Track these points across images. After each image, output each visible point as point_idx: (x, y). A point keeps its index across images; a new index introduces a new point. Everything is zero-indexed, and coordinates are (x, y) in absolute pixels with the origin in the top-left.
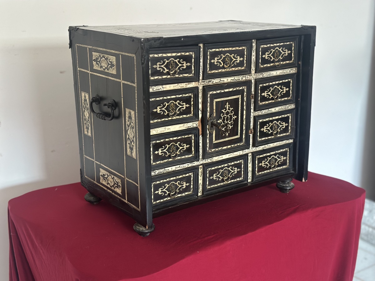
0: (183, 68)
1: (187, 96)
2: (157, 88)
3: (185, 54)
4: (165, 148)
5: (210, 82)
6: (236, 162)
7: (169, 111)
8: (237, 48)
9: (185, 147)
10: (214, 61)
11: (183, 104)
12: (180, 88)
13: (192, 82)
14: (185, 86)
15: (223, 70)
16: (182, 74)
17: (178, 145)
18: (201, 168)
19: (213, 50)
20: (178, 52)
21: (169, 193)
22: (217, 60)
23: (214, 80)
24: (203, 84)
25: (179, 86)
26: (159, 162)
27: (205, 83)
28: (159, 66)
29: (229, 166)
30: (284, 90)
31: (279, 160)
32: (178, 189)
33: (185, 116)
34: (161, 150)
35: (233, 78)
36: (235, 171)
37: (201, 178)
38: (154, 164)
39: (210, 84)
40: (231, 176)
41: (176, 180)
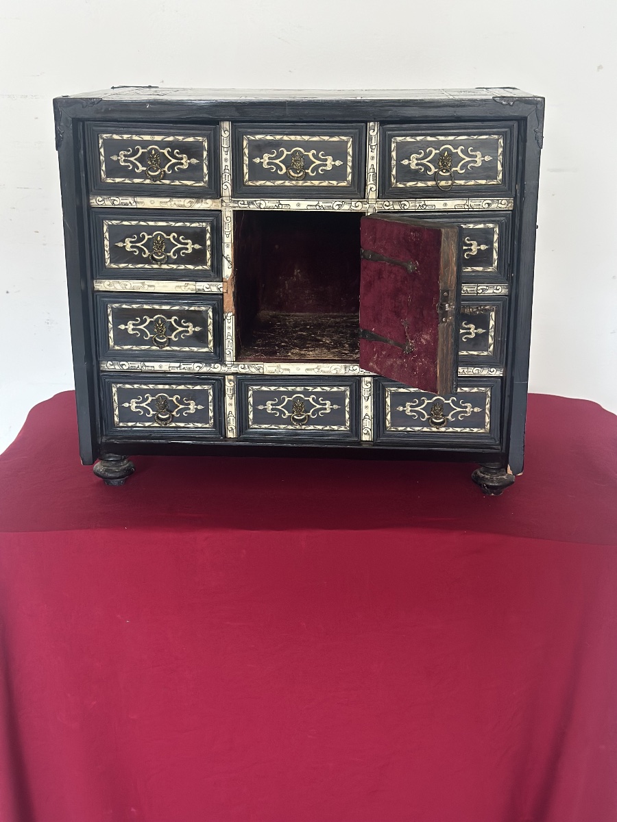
0: (181, 167)
1: (196, 227)
2: (121, 201)
3: (185, 140)
4: (143, 322)
5: (253, 204)
6: (327, 389)
7: (151, 250)
8: (326, 138)
9: (191, 329)
10: (262, 160)
11: (186, 241)
12: (175, 207)
13: (207, 198)
14: (189, 204)
15: (287, 183)
16: (179, 179)
17: (173, 323)
18: (231, 380)
19: (258, 137)
20: (168, 135)
21: (155, 413)
22: (269, 158)
23: (262, 202)
24: (235, 207)
25: (173, 203)
26: (129, 347)
27: (240, 205)
28: (124, 158)
29: (307, 394)
30: (472, 247)
31: (459, 409)
32: (176, 410)
33: (191, 267)
34: (133, 325)
35: (315, 203)
36: (327, 406)
37: (233, 402)
38: (117, 348)
39: (252, 207)
40: (313, 414)
41: (172, 393)
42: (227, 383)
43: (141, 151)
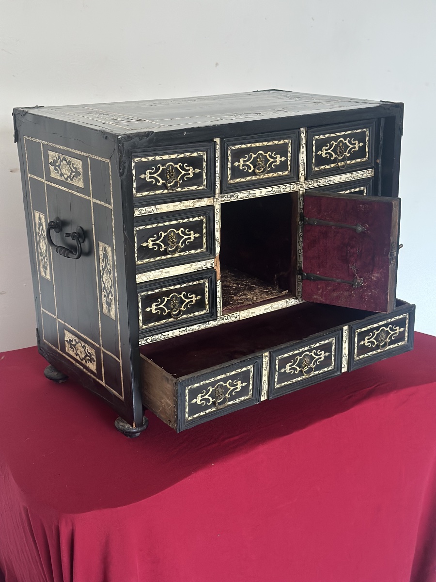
0: (188, 176)
1: (196, 220)
2: (147, 210)
3: (191, 156)
4: (162, 301)
5: (233, 197)
7: (166, 244)
8: (276, 142)
9: (194, 299)
10: (239, 164)
11: (190, 233)
12: (183, 208)
13: (204, 198)
14: (193, 204)
15: (254, 178)
16: (187, 186)
17: (183, 297)
19: (237, 147)
20: (180, 153)
22: (244, 161)
23: (239, 194)
25: (182, 205)
26: (153, 324)
28: (149, 175)
33: (193, 252)
34: (156, 305)
35: (270, 190)
38: (144, 327)
39: (233, 199)
43: (161, 168)
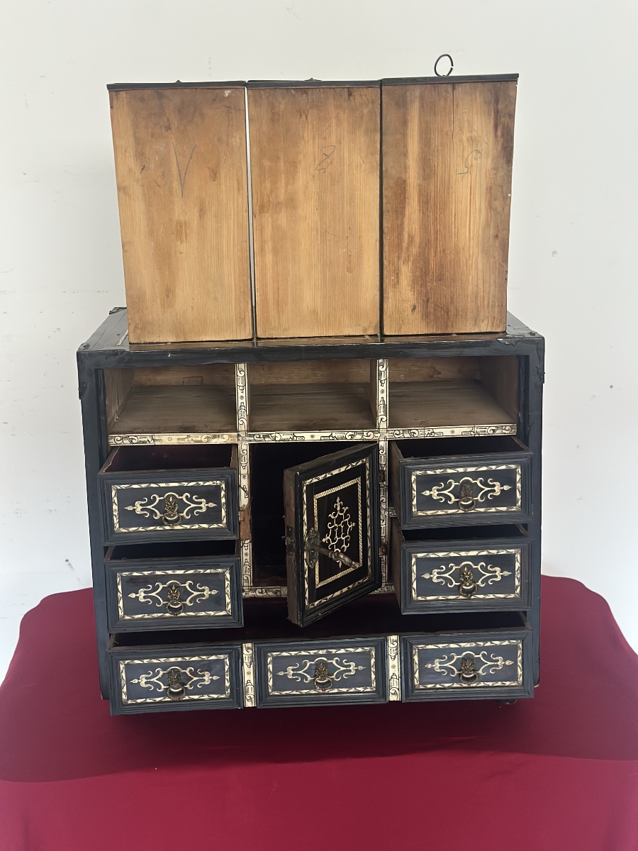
1: (210, 486)
6: (352, 650)
7: (163, 512)
9: (207, 593)
11: (199, 500)
14: (206, 439)
17: (188, 587)
18: (248, 648)
21: (166, 687)
23: (277, 435)
24: (250, 441)
26: (140, 616)
27: (255, 438)
29: (330, 656)
30: (496, 488)
31: (489, 663)
32: (190, 682)
33: (205, 526)
34: (145, 592)
35: (329, 434)
36: (351, 668)
37: (251, 670)
38: (127, 618)
39: (268, 440)
40: (337, 677)
41: (184, 665)
42: (245, 651)
